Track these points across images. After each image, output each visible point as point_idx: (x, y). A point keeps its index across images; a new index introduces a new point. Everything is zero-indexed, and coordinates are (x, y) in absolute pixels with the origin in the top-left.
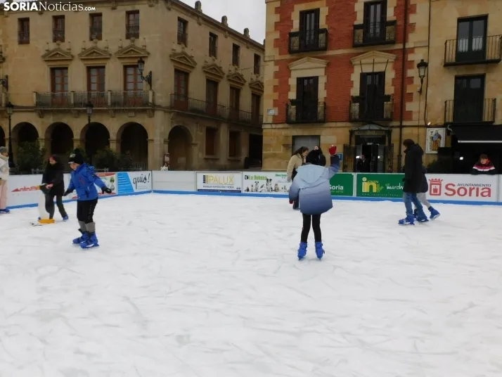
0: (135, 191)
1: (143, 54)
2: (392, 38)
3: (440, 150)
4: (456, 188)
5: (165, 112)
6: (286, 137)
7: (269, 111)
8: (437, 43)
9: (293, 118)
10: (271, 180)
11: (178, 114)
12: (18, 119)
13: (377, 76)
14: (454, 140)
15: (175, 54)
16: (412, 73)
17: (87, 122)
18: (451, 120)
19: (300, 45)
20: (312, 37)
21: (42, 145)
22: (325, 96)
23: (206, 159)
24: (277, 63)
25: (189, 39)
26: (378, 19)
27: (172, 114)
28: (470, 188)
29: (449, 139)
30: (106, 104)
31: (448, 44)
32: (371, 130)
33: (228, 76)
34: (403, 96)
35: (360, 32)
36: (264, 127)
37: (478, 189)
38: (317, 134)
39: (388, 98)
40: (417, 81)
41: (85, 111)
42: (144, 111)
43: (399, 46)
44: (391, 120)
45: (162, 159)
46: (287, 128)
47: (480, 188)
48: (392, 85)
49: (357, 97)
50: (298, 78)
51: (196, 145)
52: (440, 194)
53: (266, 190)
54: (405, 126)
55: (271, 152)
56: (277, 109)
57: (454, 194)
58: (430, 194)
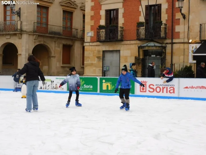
5: (29, 35)
6: (99, 51)
7: (88, 33)
9: (103, 38)
13: (156, 7)
22: (123, 22)
23: (62, 67)
27: (35, 36)
28: (163, 87)
33: (81, 7)
34: (173, 22)
36: (85, 44)
38: (118, 49)
42: (15, 34)
46: (99, 45)
48: (166, 14)
49: (143, 23)
50: (106, 10)
51: (55, 57)
52: (146, 92)
53: (51, 88)
54: (175, 43)
55: (90, 62)
56: (93, 32)
57: (154, 91)
58: (141, 91)
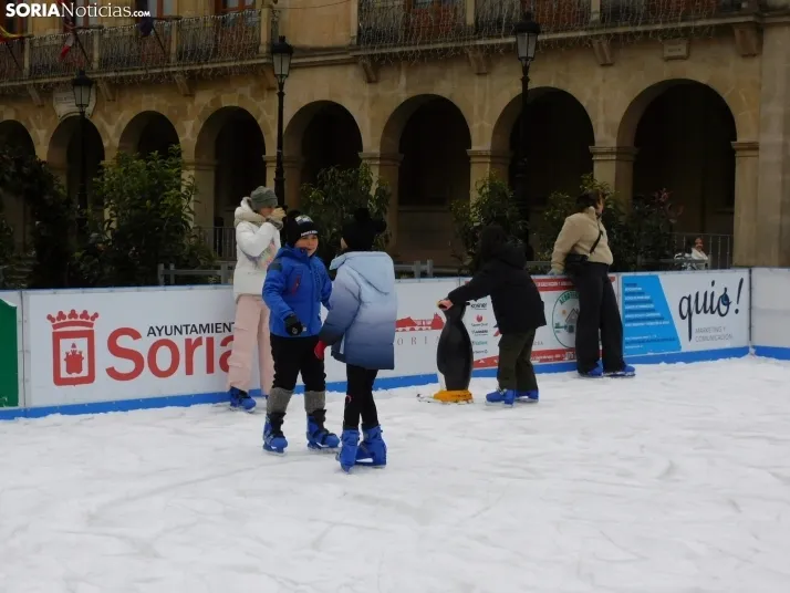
0: (687, 346)
12: (304, 89)
17: (518, 89)
21: (375, 178)
30: (582, 17)
41: (511, 50)
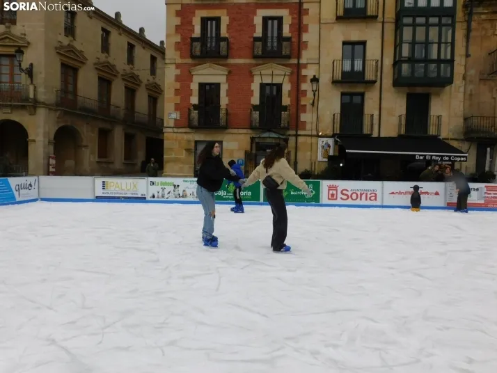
0: (18, 199)
1: (21, 43)
2: (288, 53)
3: (330, 158)
4: (349, 194)
5: (50, 109)
6: (189, 141)
7: (170, 114)
8: (326, 61)
9: (196, 123)
10: (178, 186)
11: (66, 113)
13: (275, 87)
14: (341, 149)
15: (62, 47)
16: (306, 86)
18: (338, 132)
19: (201, 51)
20: (214, 44)
22: (227, 103)
23: (98, 162)
24: (178, 66)
25: (78, 31)
26: (275, 34)
27: (58, 113)
28: (361, 193)
29: (337, 148)
31: (335, 63)
32: (269, 137)
33: (122, 75)
34: (298, 108)
35: (259, 44)
36: (165, 130)
37: (367, 194)
38: (219, 139)
39: (285, 108)
40: (310, 95)
43: (294, 61)
44: (287, 129)
45: (46, 161)
46: (189, 133)
47: (369, 193)
48: (289, 97)
49: (256, 106)
50: (199, 84)
51: (86, 146)
52: (336, 199)
53: (174, 196)
54: (300, 135)
55: (173, 156)
56: (178, 113)
57: (348, 199)
58: (329, 199)
